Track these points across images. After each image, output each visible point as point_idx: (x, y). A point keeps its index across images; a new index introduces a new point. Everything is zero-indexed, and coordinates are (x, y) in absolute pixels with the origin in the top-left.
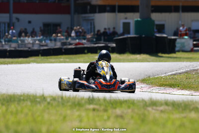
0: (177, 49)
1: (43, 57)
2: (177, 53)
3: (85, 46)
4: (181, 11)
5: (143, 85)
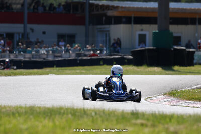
0: (195, 61)
1: (58, 69)
2: (195, 66)
3: (100, 57)
4: (197, 23)
5: (172, 99)
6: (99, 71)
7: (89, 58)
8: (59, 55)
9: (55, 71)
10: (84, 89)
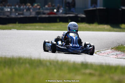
1: (19, 25)
3: (57, 16)
5: (118, 53)
6: (56, 27)
7: (47, 16)
8: (21, 12)
9: (17, 27)
10: (45, 43)
